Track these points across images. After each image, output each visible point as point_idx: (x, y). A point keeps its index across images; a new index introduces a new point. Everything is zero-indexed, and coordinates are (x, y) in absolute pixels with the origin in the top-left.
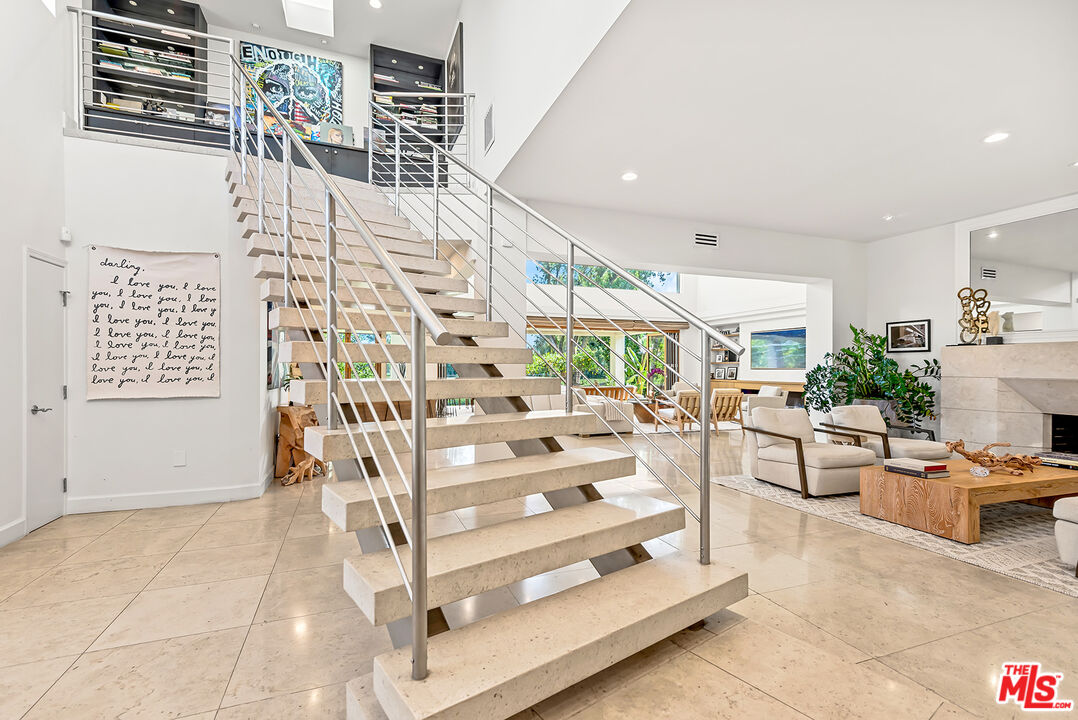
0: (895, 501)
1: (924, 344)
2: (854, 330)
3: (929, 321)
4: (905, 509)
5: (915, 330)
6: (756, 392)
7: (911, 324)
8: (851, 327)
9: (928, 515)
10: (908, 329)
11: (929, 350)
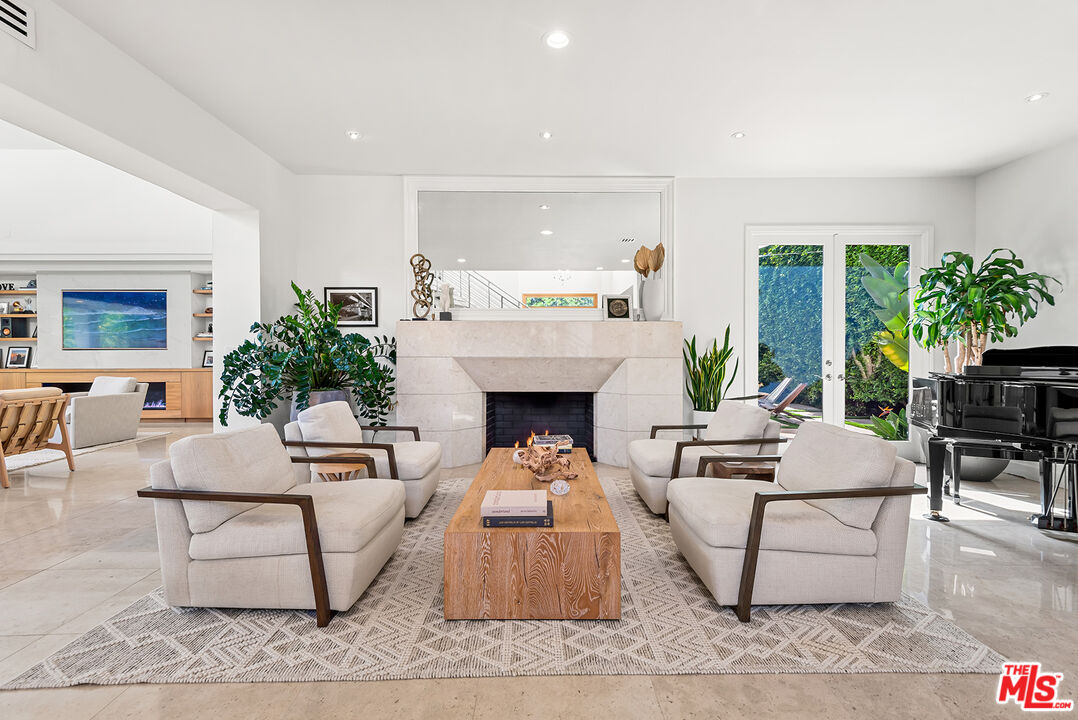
0: (507, 578)
1: (369, 316)
2: (298, 291)
3: (376, 289)
4: (526, 590)
5: (359, 299)
6: (86, 387)
7: (357, 292)
8: (294, 287)
9: (563, 589)
10: (352, 298)
11: (376, 325)
